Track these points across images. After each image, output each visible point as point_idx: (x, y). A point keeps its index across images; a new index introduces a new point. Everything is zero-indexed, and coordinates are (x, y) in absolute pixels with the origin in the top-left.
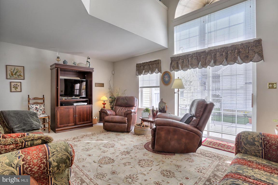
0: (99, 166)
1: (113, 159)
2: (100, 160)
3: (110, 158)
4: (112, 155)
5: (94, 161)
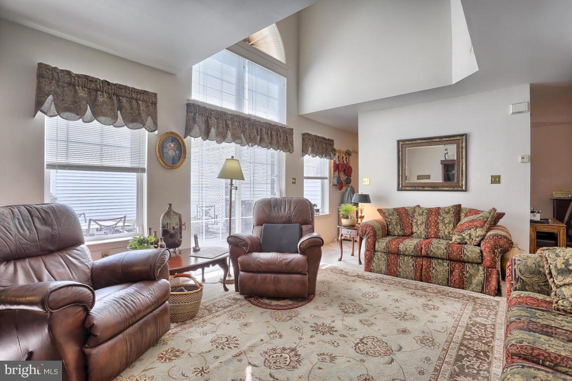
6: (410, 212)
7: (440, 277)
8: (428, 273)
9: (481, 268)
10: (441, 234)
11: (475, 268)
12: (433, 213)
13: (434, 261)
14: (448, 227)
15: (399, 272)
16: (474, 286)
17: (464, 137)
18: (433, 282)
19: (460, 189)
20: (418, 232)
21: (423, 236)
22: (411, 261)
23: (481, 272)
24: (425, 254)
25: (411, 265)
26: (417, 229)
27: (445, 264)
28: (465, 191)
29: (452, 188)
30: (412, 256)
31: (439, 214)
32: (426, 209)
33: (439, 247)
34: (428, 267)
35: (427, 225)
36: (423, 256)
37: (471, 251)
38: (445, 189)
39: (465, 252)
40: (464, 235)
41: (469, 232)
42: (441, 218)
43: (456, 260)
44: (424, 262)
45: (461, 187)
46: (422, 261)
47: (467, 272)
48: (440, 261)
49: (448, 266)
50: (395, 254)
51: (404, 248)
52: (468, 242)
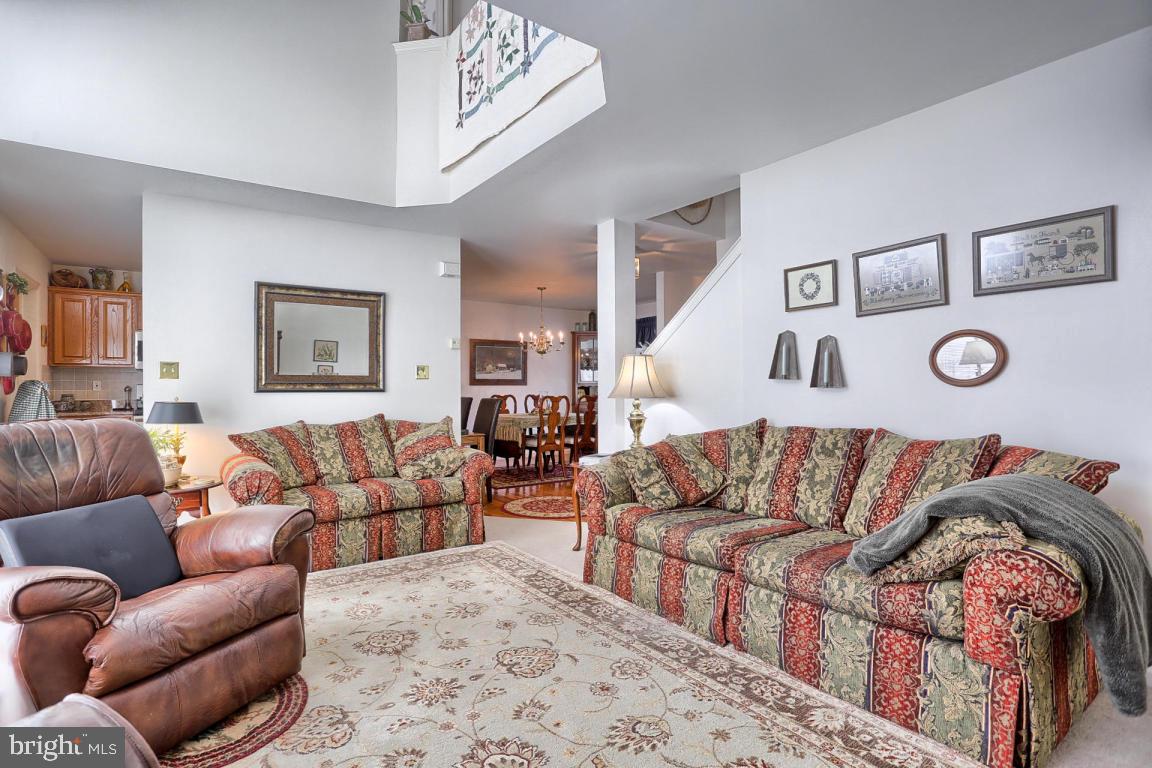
0: (551, 644)
1: (499, 666)
2: (554, 666)
3: (510, 670)
4: (497, 684)
5: (576, 660)
6: (300, 435)
7: (410, 541)
8: (391, 540)
9: (463, 508)
10: (374, 470)
11: (456, 511)
12: (347, 433)
13: (399, 516)
14: (382, 456)
15: (338, 556)
16: (457, 538)
17: (382, 298)
18: (400, 553)
19: (374, 387)
20: (335, 473)
21: (345, 479)
22: (361, 527)
23: (465, 514)
24: (388, 506)
25: (361, 535)
26: (328, 467)
27: (417, 516)
28: (383, 391)
29: (361, 387)
30: (362, 518)
31: (358, 432)
32: (331, 427)
33: (406, 489)
34: (392, 530)
35: (347, 458)
36: (383, 512)
37: (452, 487)
38: (351, 387)
39: (445, 488)
40: (424, 463)
41: (434, 457)
42: (366, 441)
43: (432, 506)
44: (384, 523)
45: (377, 384)
46: (381, 522)
47: (447, 519)
48: (408, 513)
49: (421, 517)
50: (326, 522)
51: (349, 505)
52: (433, 474)
